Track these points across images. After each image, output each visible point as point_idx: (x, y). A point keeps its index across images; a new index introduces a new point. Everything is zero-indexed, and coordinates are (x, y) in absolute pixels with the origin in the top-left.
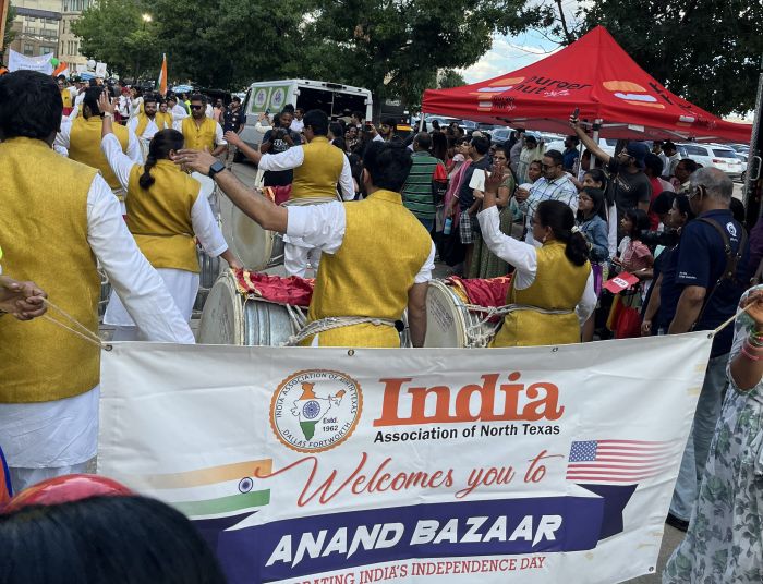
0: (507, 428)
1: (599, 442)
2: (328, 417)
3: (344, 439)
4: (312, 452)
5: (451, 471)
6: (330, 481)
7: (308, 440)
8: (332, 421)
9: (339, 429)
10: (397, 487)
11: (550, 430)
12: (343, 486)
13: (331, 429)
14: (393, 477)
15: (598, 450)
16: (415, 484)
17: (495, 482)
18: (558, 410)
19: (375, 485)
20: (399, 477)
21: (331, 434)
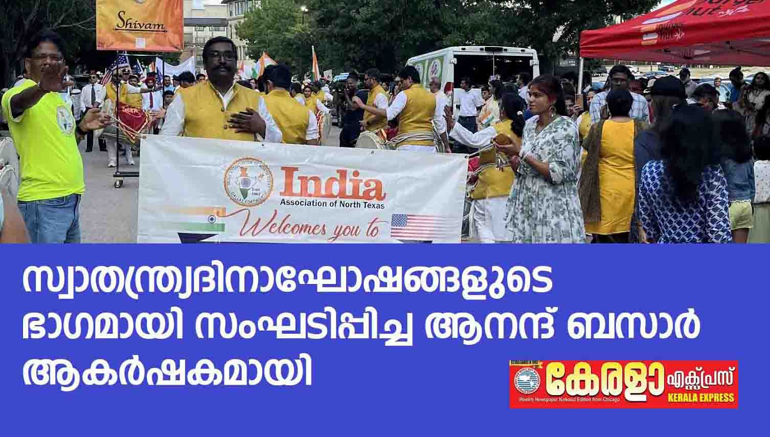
0: (355, 204)
1: (408, 215)
2: (255, 187)
3: (264, 201)
4: (247, 206)
5: (324, 226)
6: (257, 224)
7: (245, 199)
8: (257, 190)
9: (261, 195)
10: (294, 232)
11: (379, 207)
12: (264, 228)
13: (256, 194)
14: (292, 226)
15: (408, 221)
16: (304, 231)
17: (349, 235)
18: (383, 195)
19: (282, 229)
20: (295, 226)
21: (256, 197)
